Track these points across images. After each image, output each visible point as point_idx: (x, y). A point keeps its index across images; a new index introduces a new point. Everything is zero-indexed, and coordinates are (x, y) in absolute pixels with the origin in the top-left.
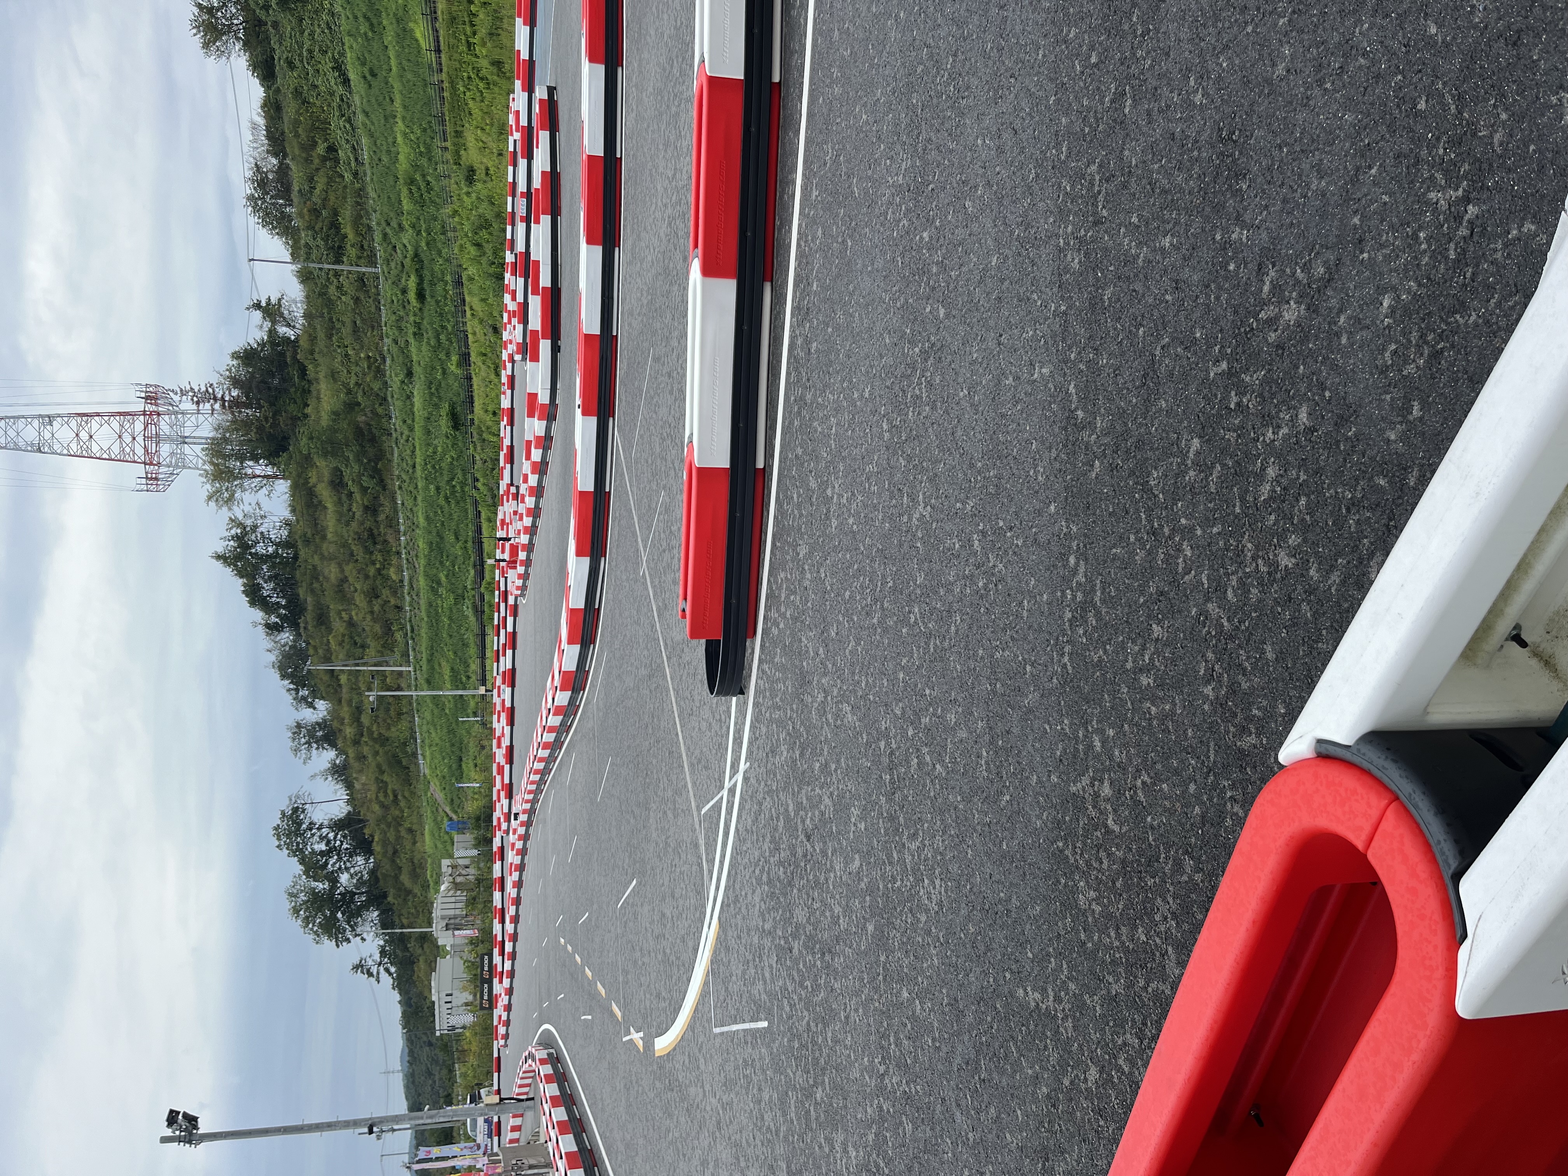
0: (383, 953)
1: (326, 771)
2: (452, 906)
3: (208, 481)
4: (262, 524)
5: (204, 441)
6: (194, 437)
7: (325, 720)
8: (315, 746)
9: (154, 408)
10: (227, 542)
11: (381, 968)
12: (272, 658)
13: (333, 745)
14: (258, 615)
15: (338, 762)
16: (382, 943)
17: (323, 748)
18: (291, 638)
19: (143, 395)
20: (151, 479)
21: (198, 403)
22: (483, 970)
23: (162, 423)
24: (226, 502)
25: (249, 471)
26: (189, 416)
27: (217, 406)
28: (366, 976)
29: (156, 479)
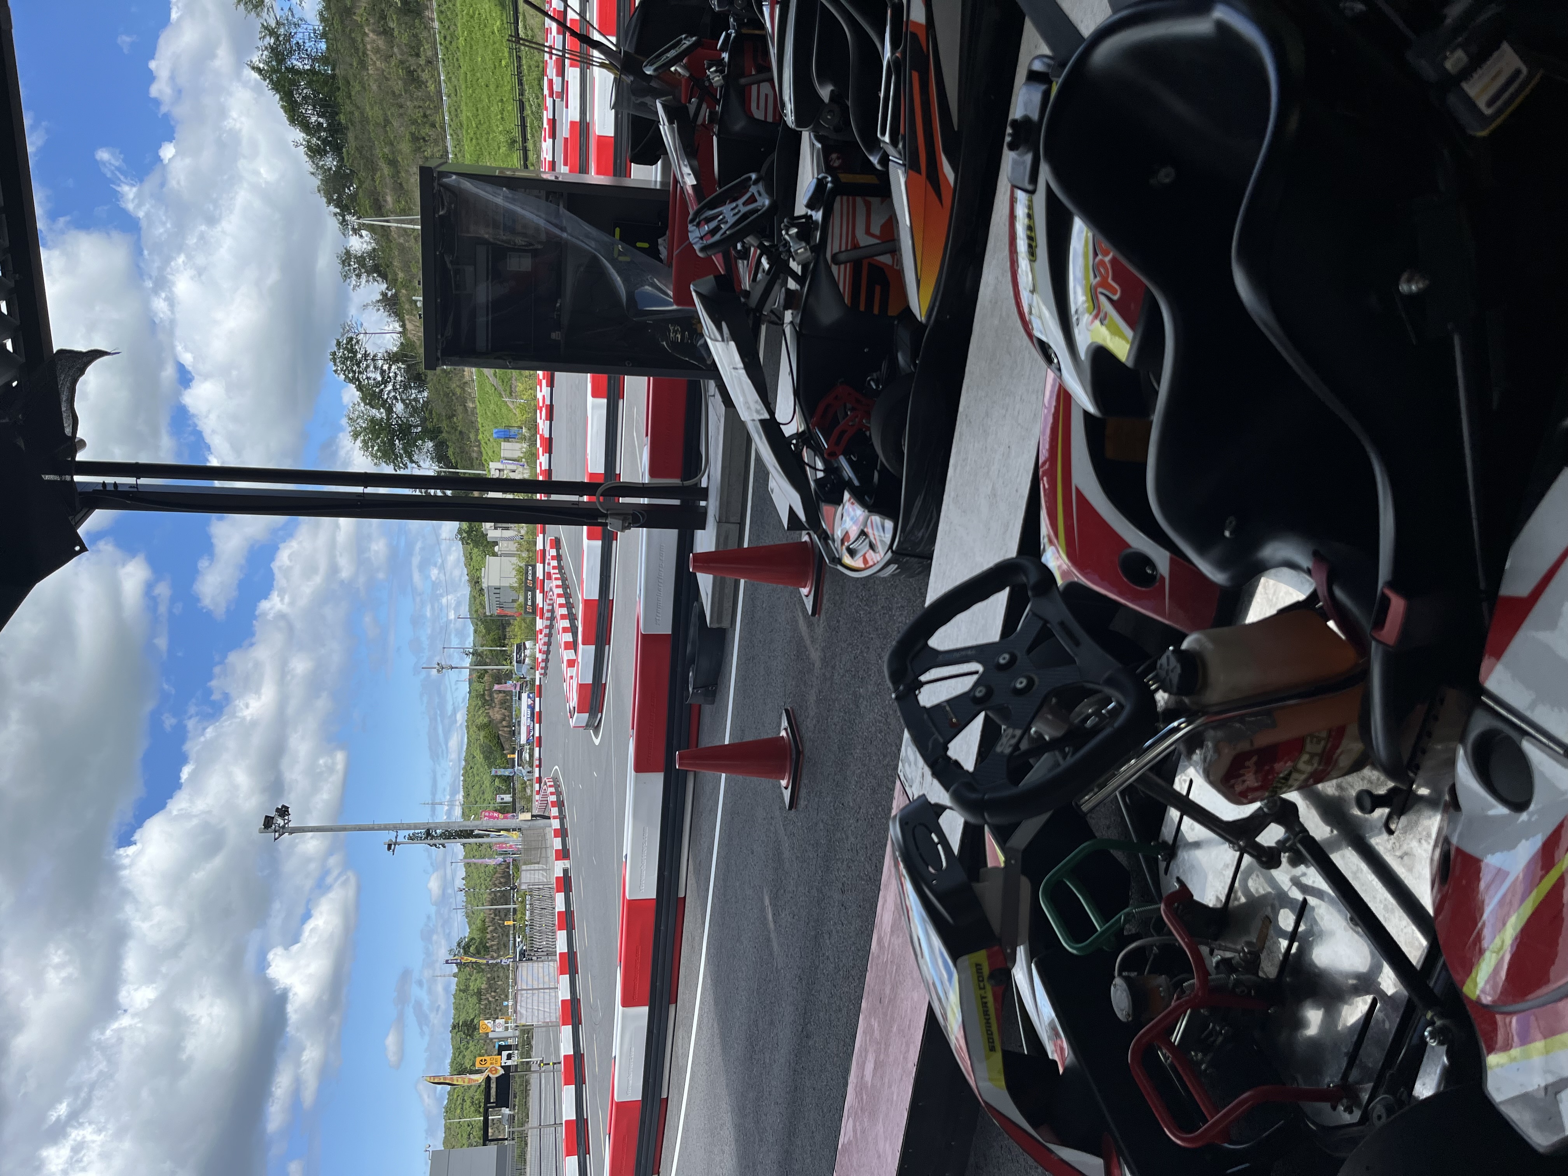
1: (378, 301)
4: (295, 33)
7: (374, 249)
8: (364, 276)
10: (262, 53)
12: (316, 182)
13: (384, 277)
14: (298, 135)
15: (390, 294)
17: (374, 280)
18: (335, 163)
22: (527, 579)
24: (256, 7)
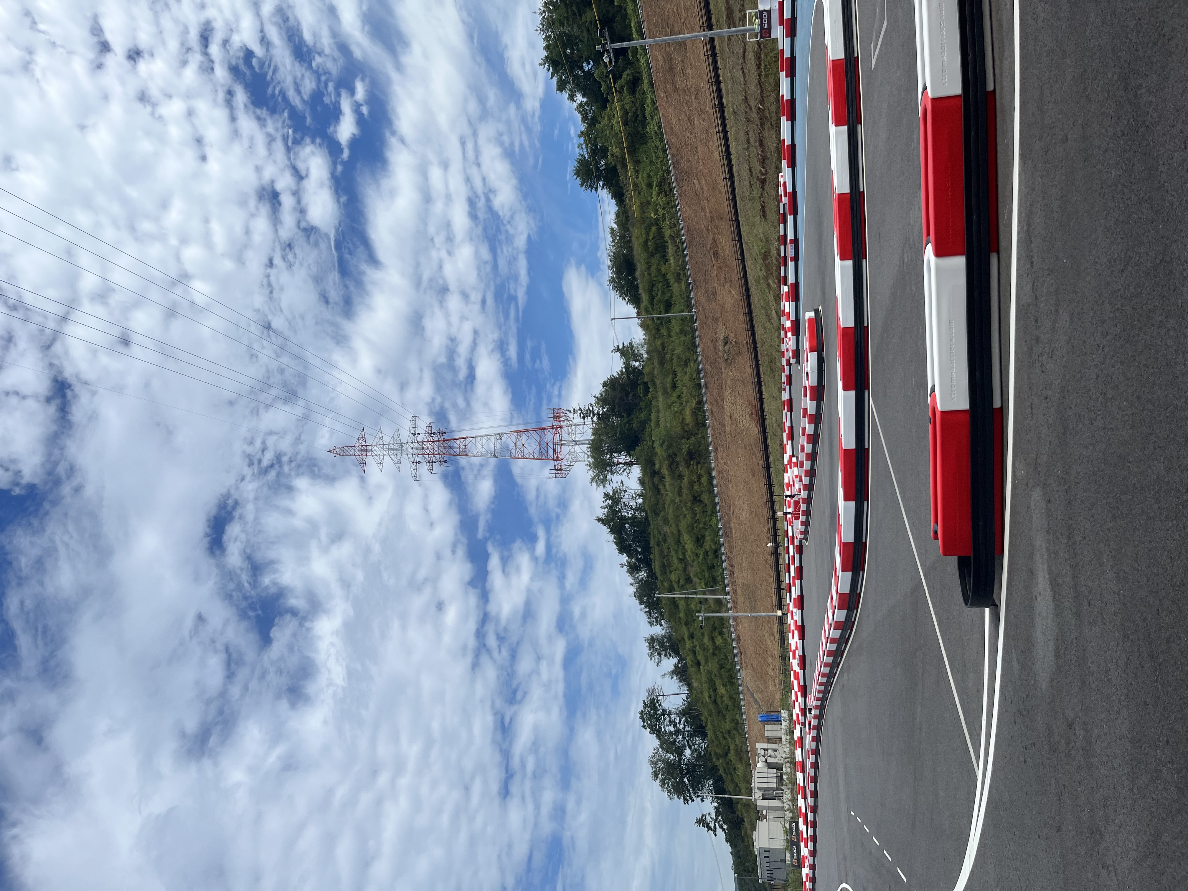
0: (718, 813)
1: (673, 672)
2: (766, 780)
3: (591, 469)
4: (624, 496)
5: (587, 442)
6: (582, 441)
7: (669, 633)
8: (663, 653)
9: (558, 423)
10: (603, 510)
11: (717, 824)
12: (633, 589)
13: (677, 653)
14: (624, 558)
15: (680, 665)
16: (716, 804)
17: (670, 655)
18: (645, 575)
19: (552, 415)
20: (558, 470)
21: (584, 418)
22: (791, 834)
23: (563, 432)
24: (602, 482)
25: (616, 460)
26: (578, 427)
27: (595, 419)
28: (706, 829)
29: (561, 470)
